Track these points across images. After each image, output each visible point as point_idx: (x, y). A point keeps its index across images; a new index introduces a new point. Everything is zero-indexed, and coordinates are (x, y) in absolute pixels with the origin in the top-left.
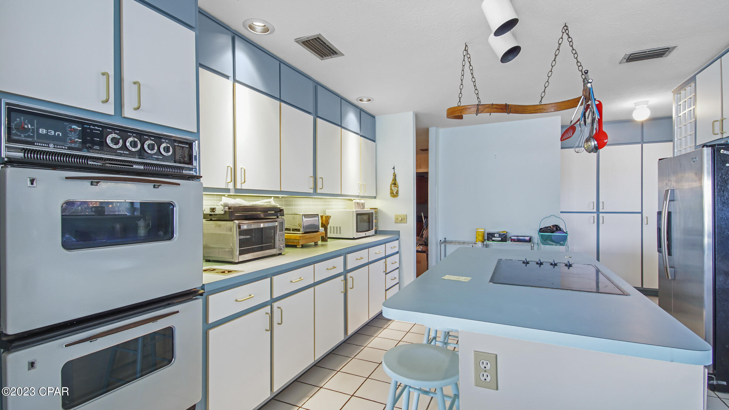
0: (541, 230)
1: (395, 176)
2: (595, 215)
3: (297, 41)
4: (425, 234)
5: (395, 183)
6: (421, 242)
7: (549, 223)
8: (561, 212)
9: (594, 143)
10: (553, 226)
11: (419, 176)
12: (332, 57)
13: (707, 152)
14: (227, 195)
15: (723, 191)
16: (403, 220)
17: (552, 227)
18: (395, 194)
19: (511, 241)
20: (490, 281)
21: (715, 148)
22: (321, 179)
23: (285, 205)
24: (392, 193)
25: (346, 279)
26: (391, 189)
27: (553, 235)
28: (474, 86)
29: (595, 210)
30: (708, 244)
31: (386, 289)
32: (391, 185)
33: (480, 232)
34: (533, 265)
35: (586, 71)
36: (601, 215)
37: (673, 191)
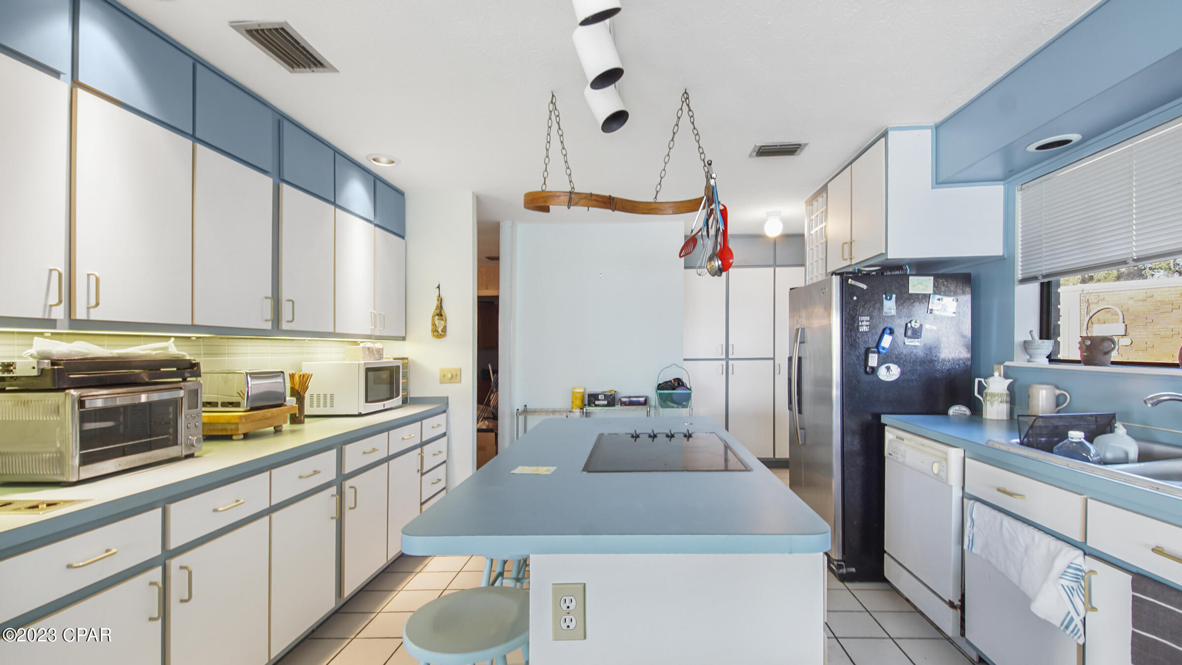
0: (660, 387)
1: (440, 300)
2: (724, 363)
3: (237, 26)
4: (493, 400)
5: (440, 313)
6: (486, 415)
7: (669, 376)
8: (685, 360)
9: (717, 263)
10: (675, 380)
11: (481, 302)
12: (313, 71)
13: (836, 280)
14: (49, 335)
15: (851, 331)
16: (455, 377)
17: (673, 381)
18: (440, 332)
19: (621, 405)
20: (584, 470)
21: (843, 276)
22: (291, 303)
23: (204, 354)
24: (435, 331)
25: (341, 493)
26: (434, 324)
27: (674, 393)
28: (564, 162)
29: (724, 356)
30: (836, 395)
31: (423, 501)
32: (433, 317)
33: (578, 393)
34: (644, 439)
35: (709, 162)
36: (730, 362)
37: (803, 329)
